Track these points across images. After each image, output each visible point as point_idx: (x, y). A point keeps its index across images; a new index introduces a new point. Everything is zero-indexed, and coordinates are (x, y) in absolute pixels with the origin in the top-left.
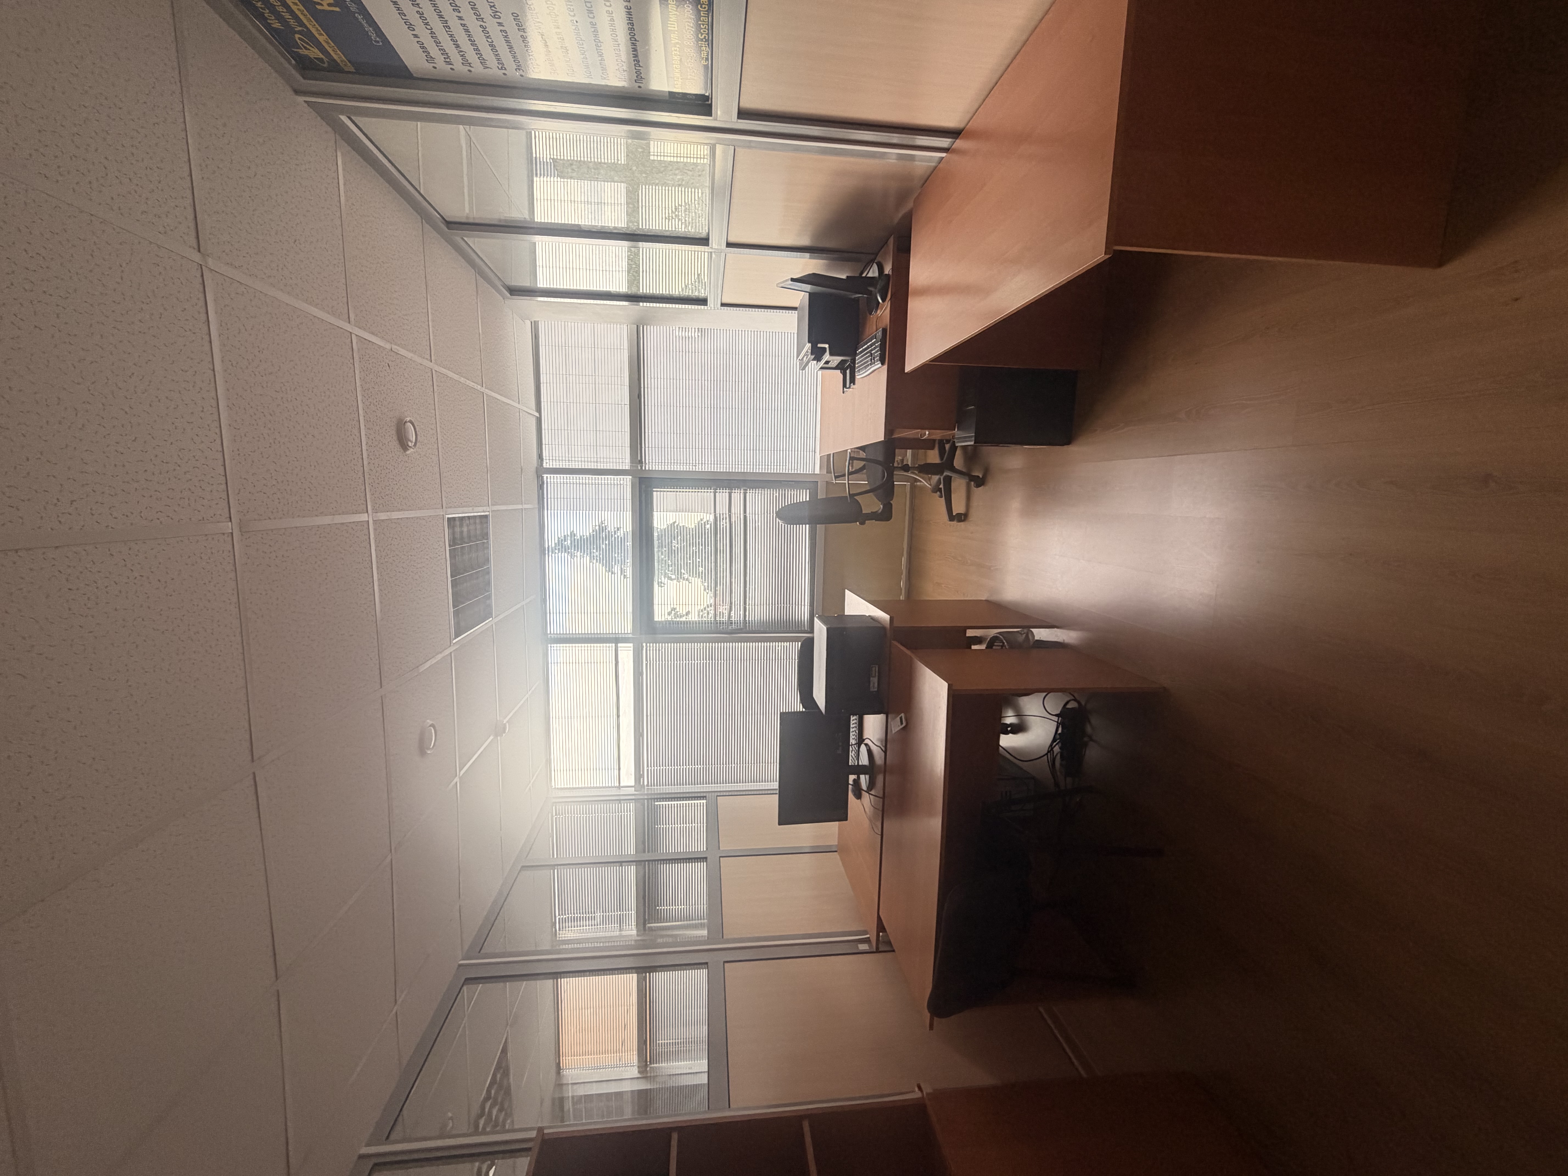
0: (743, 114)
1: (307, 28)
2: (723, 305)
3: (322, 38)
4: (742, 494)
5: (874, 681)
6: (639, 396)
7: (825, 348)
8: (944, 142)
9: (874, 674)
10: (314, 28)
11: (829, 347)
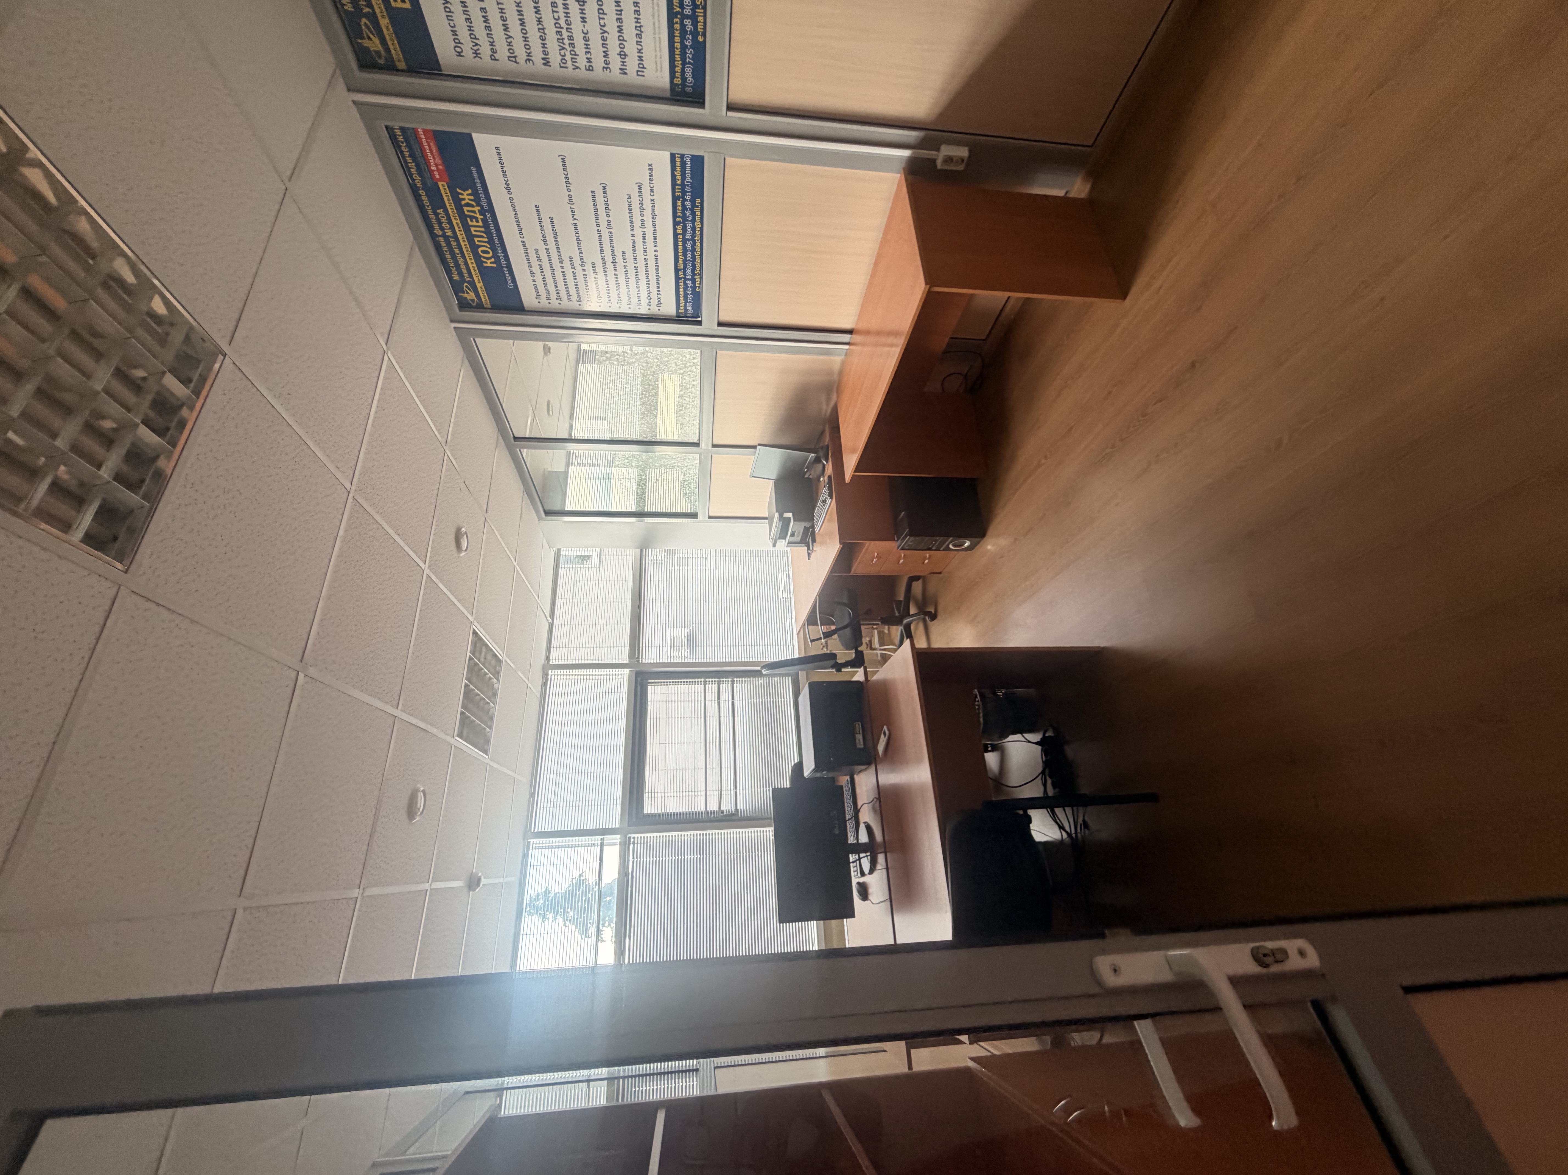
0: (721, 324)
1: (474, 280)
2: (710, 517)
3: (479, 285)
4: (729, 685)
5: (859, 737)
6: (639, 607)
7: (790, 518)
8: (846, 338)
9: (858, 732)
10: (476, 277)
11: (793, 515)
